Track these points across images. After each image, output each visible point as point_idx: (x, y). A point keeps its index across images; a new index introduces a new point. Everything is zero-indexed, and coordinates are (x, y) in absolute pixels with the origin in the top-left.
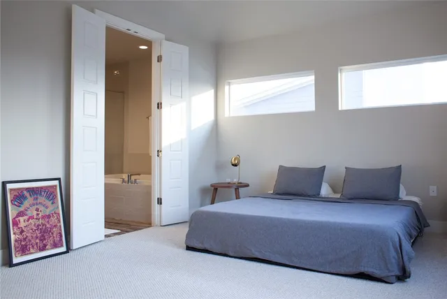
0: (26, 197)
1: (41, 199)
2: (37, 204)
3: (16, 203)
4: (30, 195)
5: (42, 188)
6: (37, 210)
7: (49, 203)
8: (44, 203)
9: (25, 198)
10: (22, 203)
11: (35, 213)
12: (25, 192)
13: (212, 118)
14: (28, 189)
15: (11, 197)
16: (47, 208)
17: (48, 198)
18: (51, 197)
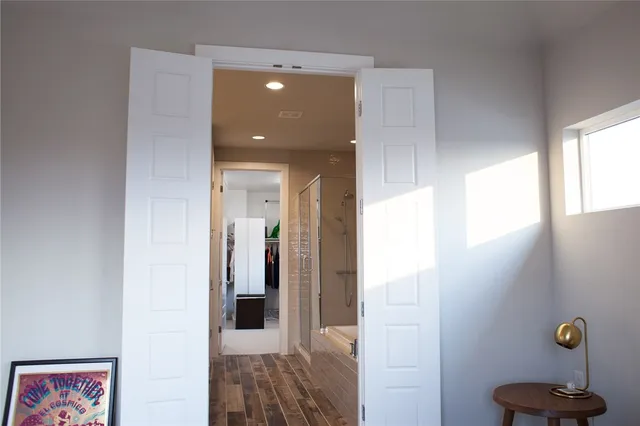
0: (48, 390)
1: (75, 395)
2: (65, 404)
3: (27, 400)
4: (56, 387)
5: (78, 375)
6: (63, 415)
7: (87, 403)
8: (80, 402)
9: (44, 391)
10: (37, 400)
11: (58, 419)
12: (47, 381)
13: (534, 217)
14: (53, 377)
15: (20, 390)
16: (82, 411)
17: (88, 394)
18: (94, 393)
